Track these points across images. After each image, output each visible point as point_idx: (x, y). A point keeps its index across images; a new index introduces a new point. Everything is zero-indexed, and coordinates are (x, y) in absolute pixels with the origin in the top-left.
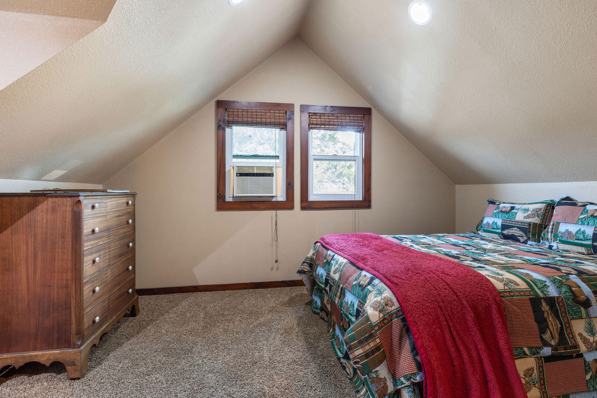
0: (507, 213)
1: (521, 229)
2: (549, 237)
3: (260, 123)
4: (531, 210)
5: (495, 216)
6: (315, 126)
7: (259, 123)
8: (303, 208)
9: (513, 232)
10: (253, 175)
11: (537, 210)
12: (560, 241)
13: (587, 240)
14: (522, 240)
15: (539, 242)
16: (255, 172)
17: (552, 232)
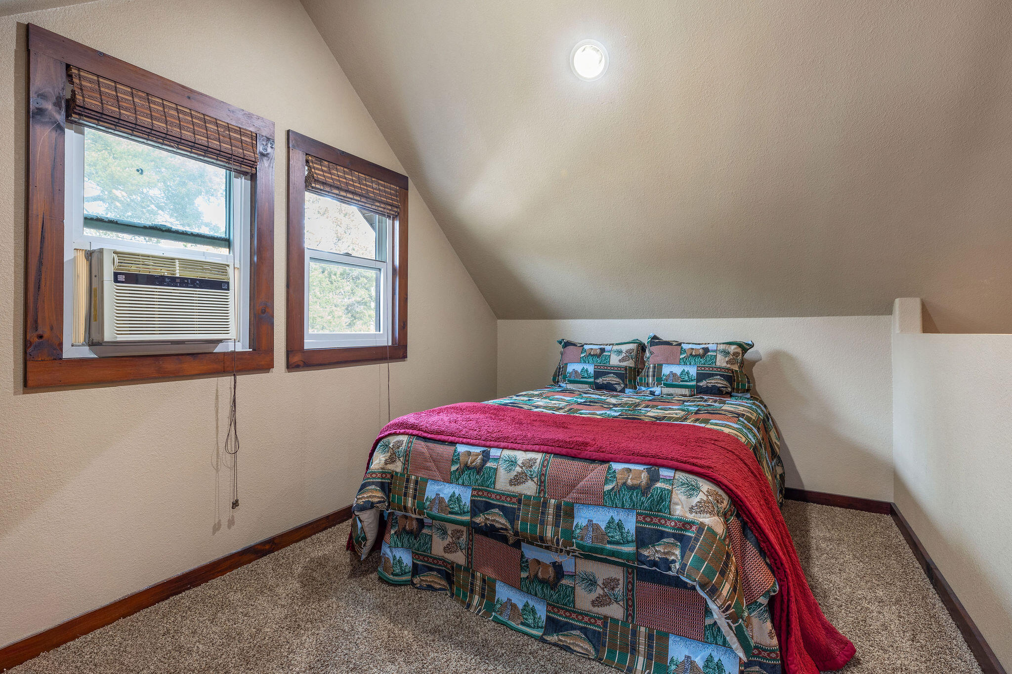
0: (599, 356)
1: (618, 375)
2: (650, 382)
3: (190, 144)
4: (624, 351)
5: (584, 360)
6: (322, 188)
7: (187, 142)
8: (291, 366)
9: (609, 380)
10: (173, 281)
11: (629, 351)
12: (665, 384)
13: (692, 380)
14: (619, 388)
15: (636, 388)
16: (178, 275)
17: (654, 376)
